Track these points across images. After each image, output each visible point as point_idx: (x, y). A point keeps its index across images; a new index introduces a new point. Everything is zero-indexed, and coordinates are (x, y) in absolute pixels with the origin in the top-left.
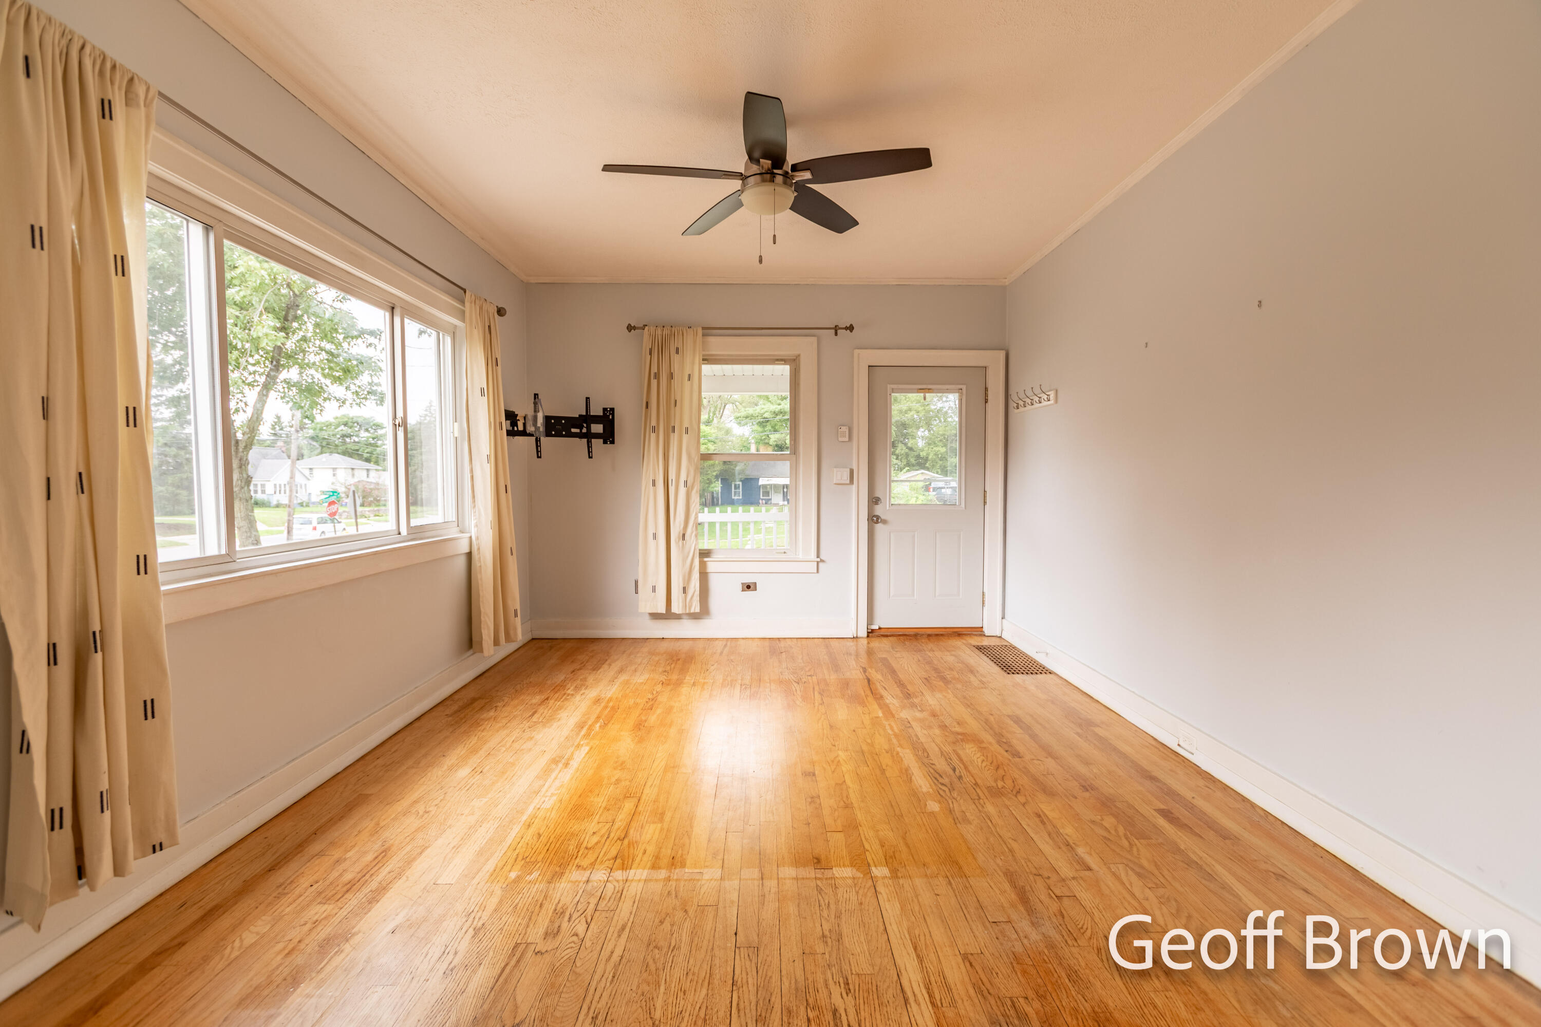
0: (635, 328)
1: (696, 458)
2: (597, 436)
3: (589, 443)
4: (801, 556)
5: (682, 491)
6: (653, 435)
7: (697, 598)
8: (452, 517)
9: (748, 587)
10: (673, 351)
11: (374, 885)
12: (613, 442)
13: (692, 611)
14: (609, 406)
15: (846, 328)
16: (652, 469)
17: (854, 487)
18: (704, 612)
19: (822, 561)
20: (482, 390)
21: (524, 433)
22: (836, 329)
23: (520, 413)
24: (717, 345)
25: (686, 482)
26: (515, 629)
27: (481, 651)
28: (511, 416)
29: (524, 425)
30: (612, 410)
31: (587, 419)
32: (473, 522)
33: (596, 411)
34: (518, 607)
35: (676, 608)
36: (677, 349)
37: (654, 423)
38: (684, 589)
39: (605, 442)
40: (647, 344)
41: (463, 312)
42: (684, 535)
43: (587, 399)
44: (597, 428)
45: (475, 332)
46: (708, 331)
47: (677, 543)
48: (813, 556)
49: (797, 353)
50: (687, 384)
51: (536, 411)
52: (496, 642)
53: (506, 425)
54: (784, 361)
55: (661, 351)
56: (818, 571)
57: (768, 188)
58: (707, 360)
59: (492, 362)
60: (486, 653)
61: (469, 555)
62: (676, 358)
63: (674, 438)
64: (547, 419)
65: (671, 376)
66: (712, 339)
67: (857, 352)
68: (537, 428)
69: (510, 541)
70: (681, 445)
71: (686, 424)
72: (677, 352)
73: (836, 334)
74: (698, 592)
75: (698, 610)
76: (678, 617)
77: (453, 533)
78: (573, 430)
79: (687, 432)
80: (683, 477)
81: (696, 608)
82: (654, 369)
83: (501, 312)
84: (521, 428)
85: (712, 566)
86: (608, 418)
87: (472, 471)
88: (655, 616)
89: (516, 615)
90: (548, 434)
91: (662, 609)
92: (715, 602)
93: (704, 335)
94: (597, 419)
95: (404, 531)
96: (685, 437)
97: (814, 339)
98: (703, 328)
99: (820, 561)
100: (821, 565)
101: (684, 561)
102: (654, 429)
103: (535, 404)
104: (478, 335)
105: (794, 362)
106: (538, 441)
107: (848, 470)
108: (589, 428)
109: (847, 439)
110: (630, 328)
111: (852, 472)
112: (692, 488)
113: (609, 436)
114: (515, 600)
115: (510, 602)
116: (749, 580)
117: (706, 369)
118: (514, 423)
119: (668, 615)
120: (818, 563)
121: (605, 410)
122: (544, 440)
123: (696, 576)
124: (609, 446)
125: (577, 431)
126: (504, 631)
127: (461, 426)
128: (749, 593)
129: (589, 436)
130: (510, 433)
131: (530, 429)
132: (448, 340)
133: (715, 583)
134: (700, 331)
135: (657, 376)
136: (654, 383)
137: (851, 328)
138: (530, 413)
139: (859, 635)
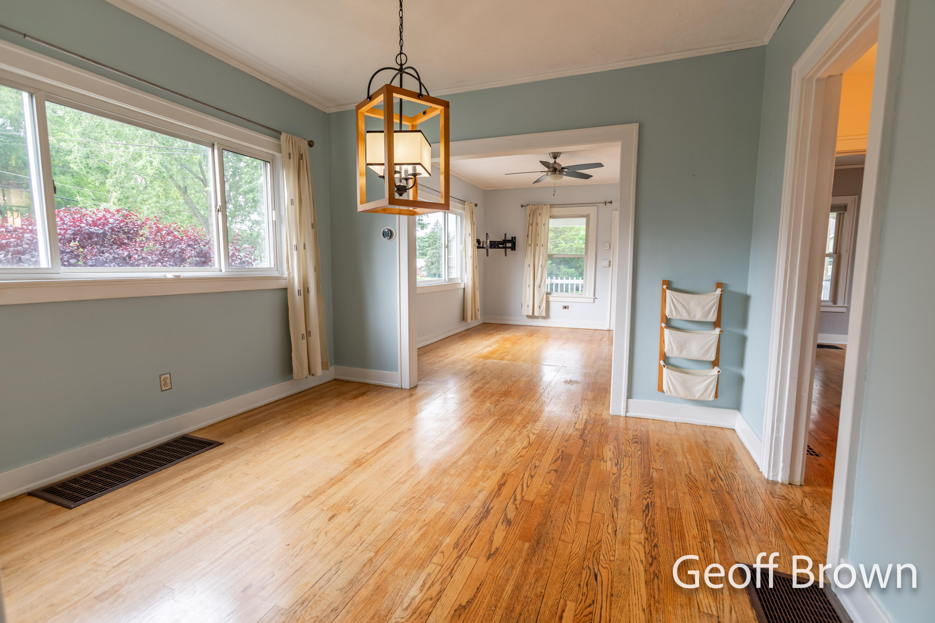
0: (524, 206)
1: (546, 256)
2: (509, 248)
3: (505, 250)
4: (587, 296)
5: (540, 268)
6: (530, 247)
7: (544, 310)
8: (459, 276)
9: (565, 307)
10: (538, 214)
11: (446, 357)
12: (515, 250)
13: (542, 315)
14: (514, 236)
15: (609, 202)
16: (529, 260)
17: (611, 268)
18: (547, 316)
19: (596, 298)
20: (469, 234)
21: (483, 247)
22: (605, 203)
23: (481, 240)
24: (556, 211)
25: (541, 265)
26: (478, 315)
27: (467, 321)
28: (478, 241)
29: (483, 244)
30: (515, 237)
31: (505, 242)
32: (466, 278)
33: (509, 238)
34: (479, 308)
35: (536, 314)
36: (540, 214)
37: (530, 243)
38: (539, 307)
39: (512, 250)
40: (528, 212)
41: (465, 208)
42: (540, 286)
43: (505, 234)
44: (509, 245)
45: (468, 215)
46: (552, 206)
47: (537, 289)
48: (592, 296)
49: (588, 213)
50: (543, 227)
51: (487, 239)
52: (472, 319)
53: (477, 244)
54: (583, 216)
55: (534, 214)
56: (594, 302)
57: (554, 175)
58: (551, 217)
59: (473, 224)
60: (468, 322)
61: (464, 289)
62: (539, 217)
63: (538, 248)
64: (491, 242)
65: (537, 224)
66: (554, 209)
67: (614, 212)
68: (487, 246)
69: (477, 285)
70: (540, 251)
71: (542, 243)
72: (540, 215)
73: (605, 205)
74: (545, 308)
75: (545, 315)
76: (537, 317)
77: (459, 281)
78: (500, 246)
79: (542, 246)
80: (540, 264)
81: (544, 314)
82: (531, 222)
83: (476, 205)
84: (482, 246)
85: (551, 298)
86: (513, 241)
87: (466, 261)
88: (528, 317)
89: (478, 311)
90: (491, 248)
91: (531, 314)
92: (552, 312)
93: (550, 207)
94: (509, 241)
95: (447, 280)
96: (542, 248)
97: (596, 207)
98: (550, 205)
99: (595, 298)
100: (595, 300)
101: (540, 296)
102: (530, 245)
103: (487, 237)
104: (469, 216)
105: (587, 217)
106: (487, 250)
107: (608, 261)
108: (506, 245)
109: (608, 248)
110: (522, 206)
111: (610, 262)
112: (544, 267)
113: (513, 248)
114: (478, 306)
115: (476, 306)
116: (566, 305)
117: (551, 220)
118: (479, 244)
119: (533, 317)
120: (594, 299)
121: (512, 237)
122: (490, 250)
123: (544, 302)
124: (513, 251)
125: (502, 246)
126: (474, 317)
127: (463, 247)
128: (565, 310)
129: (505, 248)
130: (478, 247)
131: (485, 246)
132: (459, 218)
133: (552, 305)
134: (549, 206)
135: (532, 225)
136: (531, 227)
137: (611, 202)
138: (485, 240)
139: (611, 329)
